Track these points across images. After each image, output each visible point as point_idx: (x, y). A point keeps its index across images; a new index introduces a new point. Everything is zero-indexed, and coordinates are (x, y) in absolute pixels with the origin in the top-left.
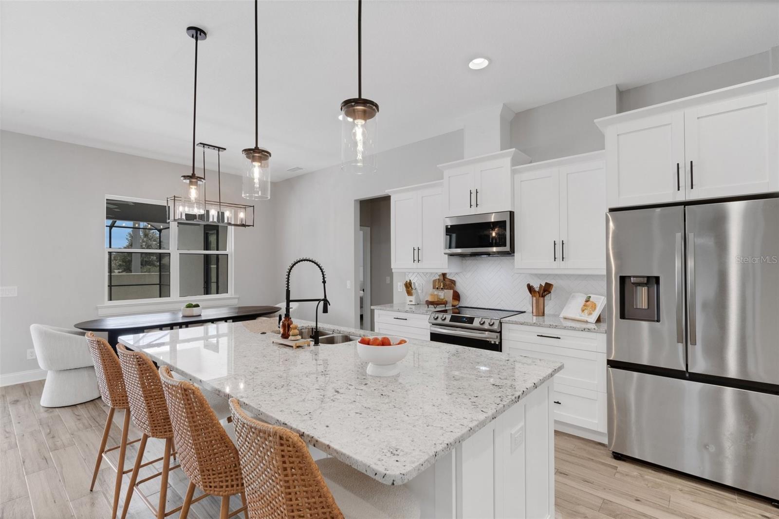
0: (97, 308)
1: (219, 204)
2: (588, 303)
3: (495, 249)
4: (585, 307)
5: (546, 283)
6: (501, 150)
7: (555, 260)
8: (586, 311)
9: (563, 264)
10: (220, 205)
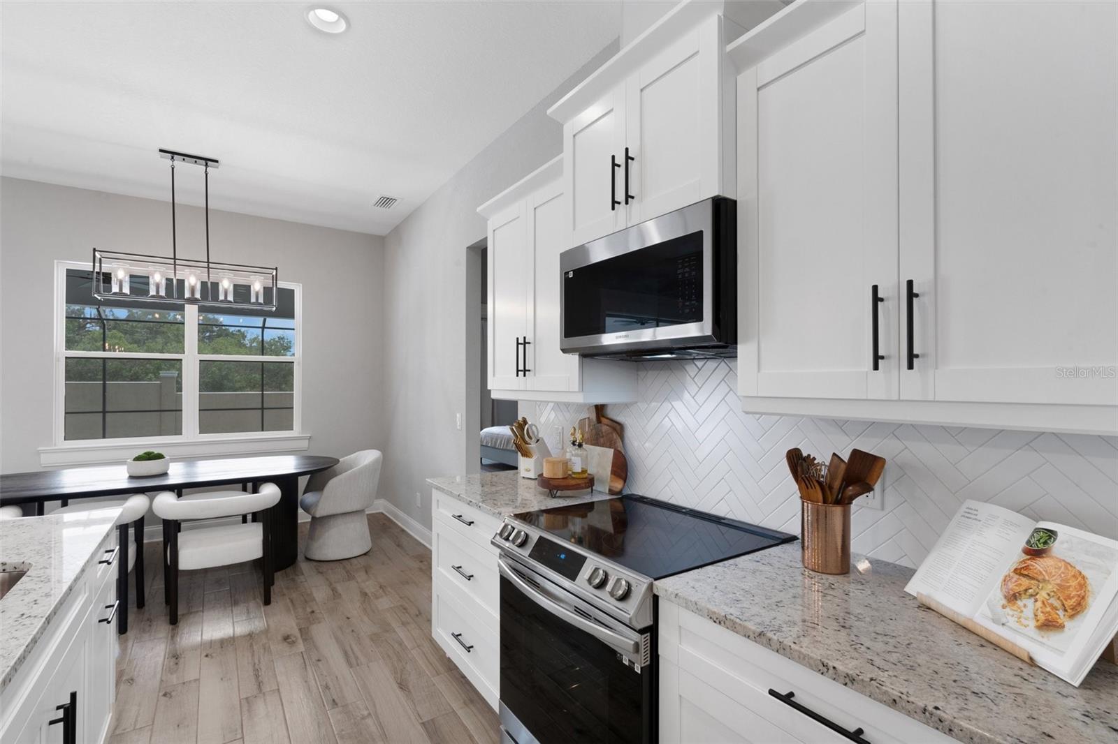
0: (39, 453)
1: (206, 265)
2: (1039, 565)
4: (1025, 582)
5: (856, 453)
7: (876, 367)
8: (1028, 606)
9: (910, 383)
10: (208, 268)
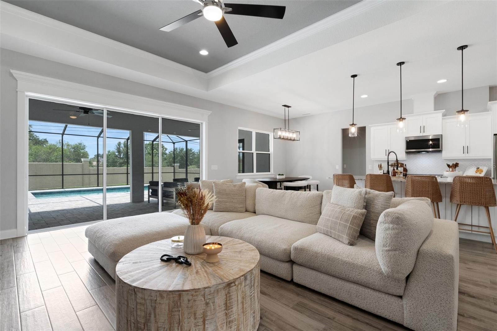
3: (431, 150)
5: (456, 163)
6: (434, 111)
7: (464, 154)
9: (467, 155)
